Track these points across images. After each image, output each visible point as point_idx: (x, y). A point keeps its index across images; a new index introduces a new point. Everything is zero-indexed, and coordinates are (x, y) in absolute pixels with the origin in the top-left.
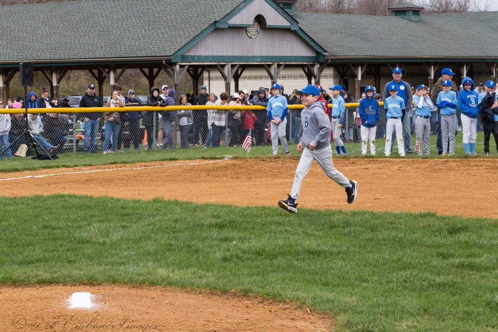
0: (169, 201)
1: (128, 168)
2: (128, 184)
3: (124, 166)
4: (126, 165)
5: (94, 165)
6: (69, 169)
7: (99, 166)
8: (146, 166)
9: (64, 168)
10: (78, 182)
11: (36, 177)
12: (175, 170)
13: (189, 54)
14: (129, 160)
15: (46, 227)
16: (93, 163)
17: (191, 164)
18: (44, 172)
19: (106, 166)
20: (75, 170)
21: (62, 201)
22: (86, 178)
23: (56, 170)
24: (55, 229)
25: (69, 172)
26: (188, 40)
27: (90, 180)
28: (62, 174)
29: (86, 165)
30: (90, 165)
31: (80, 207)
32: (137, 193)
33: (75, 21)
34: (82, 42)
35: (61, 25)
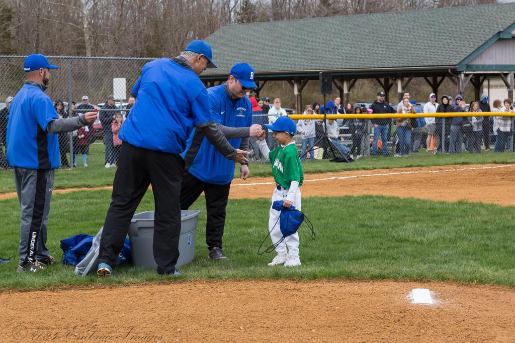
0: (473, 203)
1: (424, 171)
2: (428, 187)
3: (420, 169)
4: (422, 168)
5: (391, 168)
6: (368, 171)
8: (441, 170)
9: (364, 171)
10: (379, 183)
11: (339, 178)
12: (469, 173)
13: (474, 63)
14: (424, 164)
15: (362, 226)
16: (389, 166)
17: (484, 168)
18: (346, 174)
19: (402, 169)
20: (374, 173)
21: (371, 201)
22: (387, 180)
23: (357, 172)
24: (371, 227)
25: (369, 174)
26: (473, 50)
27: (391, 182)
28: (363, 175)
29: (383, 168)
31: (390, 207)
32: (439, 195)
33: (364, 33)
34: (371, 52)
35: (352, 37)
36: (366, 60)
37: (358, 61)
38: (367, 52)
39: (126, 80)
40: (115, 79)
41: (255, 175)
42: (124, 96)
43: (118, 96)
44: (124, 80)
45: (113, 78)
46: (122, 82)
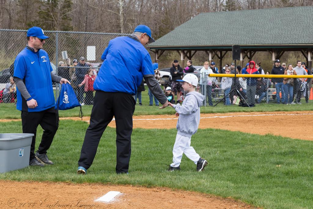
3: (284, 113)
5: (264, 112)
7: (267, 112)
8: (297, 114)
19: (272, 112)
27: (251, 121)
28: (238, 116)
30: (261, 111)
33: (290, 20)
34: (292, 33)
35: (281, 22)
36: (288, 38)
37: (282, 39)
38: (289, 33)
39: (96, 48)
40: (88, 47)
41: (164, 113)
42: (94, 58)
43: (90, 58)
44: (94, 47)
45: (87, 46)
46: (93, 49)
